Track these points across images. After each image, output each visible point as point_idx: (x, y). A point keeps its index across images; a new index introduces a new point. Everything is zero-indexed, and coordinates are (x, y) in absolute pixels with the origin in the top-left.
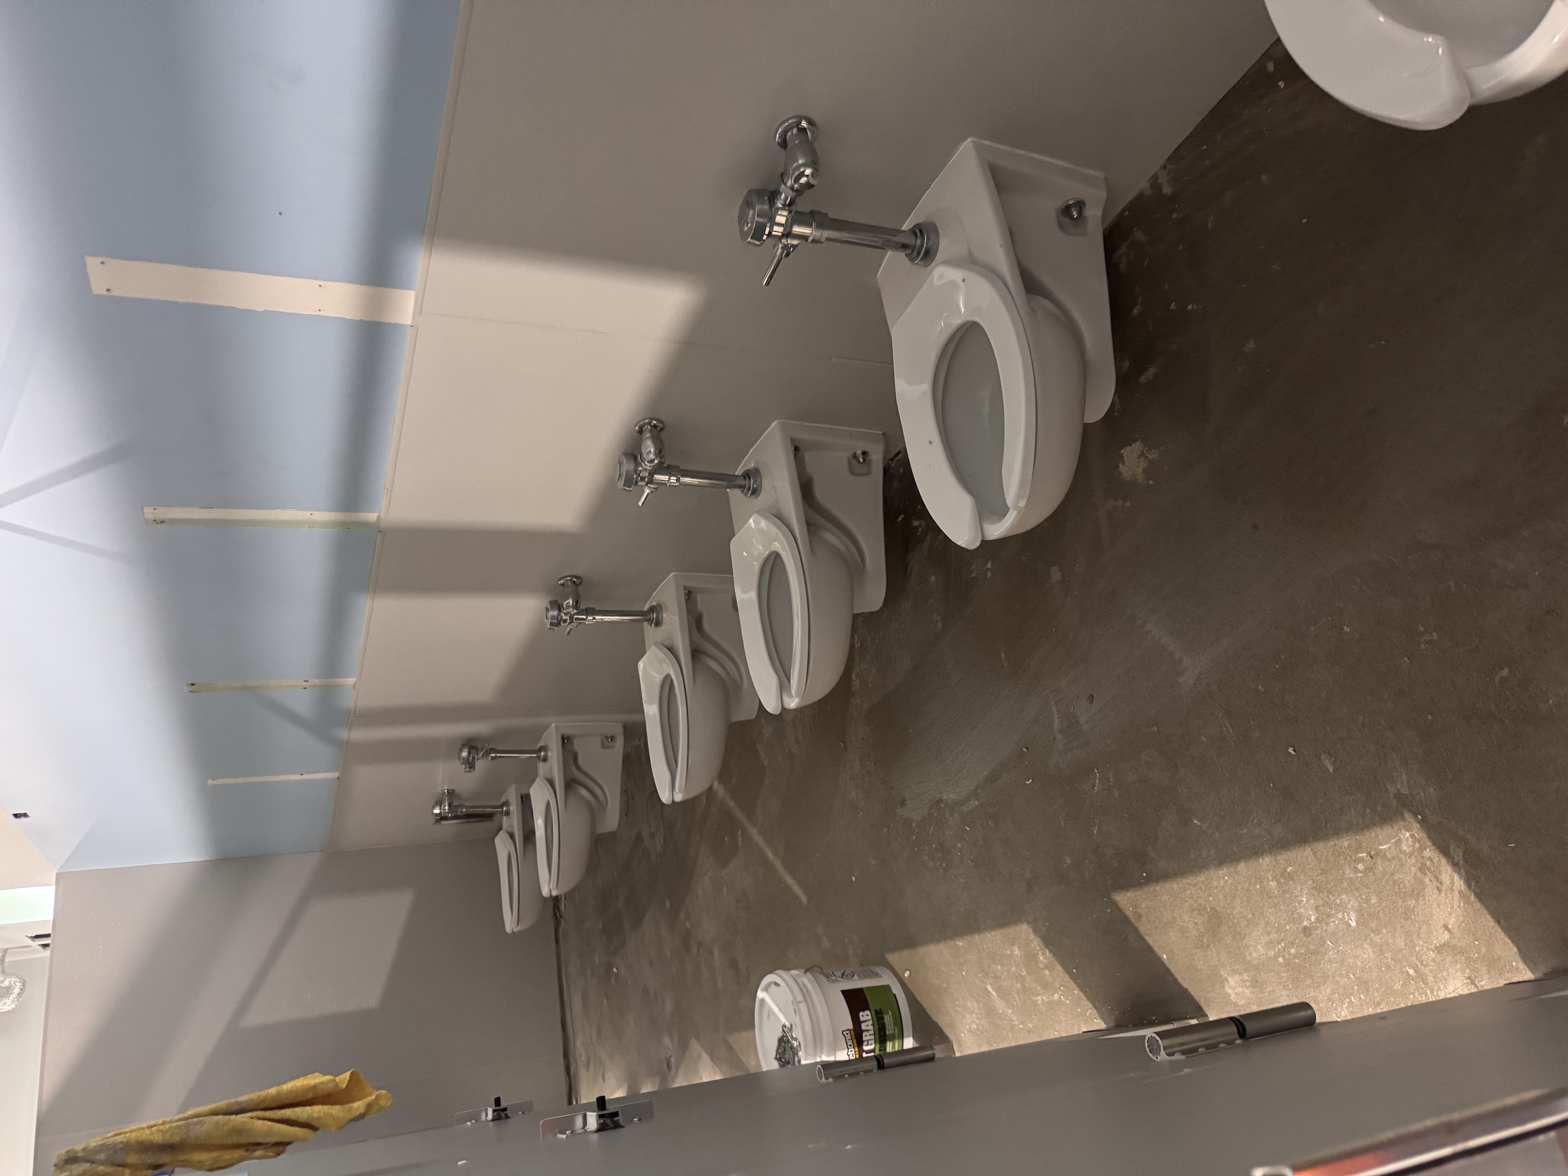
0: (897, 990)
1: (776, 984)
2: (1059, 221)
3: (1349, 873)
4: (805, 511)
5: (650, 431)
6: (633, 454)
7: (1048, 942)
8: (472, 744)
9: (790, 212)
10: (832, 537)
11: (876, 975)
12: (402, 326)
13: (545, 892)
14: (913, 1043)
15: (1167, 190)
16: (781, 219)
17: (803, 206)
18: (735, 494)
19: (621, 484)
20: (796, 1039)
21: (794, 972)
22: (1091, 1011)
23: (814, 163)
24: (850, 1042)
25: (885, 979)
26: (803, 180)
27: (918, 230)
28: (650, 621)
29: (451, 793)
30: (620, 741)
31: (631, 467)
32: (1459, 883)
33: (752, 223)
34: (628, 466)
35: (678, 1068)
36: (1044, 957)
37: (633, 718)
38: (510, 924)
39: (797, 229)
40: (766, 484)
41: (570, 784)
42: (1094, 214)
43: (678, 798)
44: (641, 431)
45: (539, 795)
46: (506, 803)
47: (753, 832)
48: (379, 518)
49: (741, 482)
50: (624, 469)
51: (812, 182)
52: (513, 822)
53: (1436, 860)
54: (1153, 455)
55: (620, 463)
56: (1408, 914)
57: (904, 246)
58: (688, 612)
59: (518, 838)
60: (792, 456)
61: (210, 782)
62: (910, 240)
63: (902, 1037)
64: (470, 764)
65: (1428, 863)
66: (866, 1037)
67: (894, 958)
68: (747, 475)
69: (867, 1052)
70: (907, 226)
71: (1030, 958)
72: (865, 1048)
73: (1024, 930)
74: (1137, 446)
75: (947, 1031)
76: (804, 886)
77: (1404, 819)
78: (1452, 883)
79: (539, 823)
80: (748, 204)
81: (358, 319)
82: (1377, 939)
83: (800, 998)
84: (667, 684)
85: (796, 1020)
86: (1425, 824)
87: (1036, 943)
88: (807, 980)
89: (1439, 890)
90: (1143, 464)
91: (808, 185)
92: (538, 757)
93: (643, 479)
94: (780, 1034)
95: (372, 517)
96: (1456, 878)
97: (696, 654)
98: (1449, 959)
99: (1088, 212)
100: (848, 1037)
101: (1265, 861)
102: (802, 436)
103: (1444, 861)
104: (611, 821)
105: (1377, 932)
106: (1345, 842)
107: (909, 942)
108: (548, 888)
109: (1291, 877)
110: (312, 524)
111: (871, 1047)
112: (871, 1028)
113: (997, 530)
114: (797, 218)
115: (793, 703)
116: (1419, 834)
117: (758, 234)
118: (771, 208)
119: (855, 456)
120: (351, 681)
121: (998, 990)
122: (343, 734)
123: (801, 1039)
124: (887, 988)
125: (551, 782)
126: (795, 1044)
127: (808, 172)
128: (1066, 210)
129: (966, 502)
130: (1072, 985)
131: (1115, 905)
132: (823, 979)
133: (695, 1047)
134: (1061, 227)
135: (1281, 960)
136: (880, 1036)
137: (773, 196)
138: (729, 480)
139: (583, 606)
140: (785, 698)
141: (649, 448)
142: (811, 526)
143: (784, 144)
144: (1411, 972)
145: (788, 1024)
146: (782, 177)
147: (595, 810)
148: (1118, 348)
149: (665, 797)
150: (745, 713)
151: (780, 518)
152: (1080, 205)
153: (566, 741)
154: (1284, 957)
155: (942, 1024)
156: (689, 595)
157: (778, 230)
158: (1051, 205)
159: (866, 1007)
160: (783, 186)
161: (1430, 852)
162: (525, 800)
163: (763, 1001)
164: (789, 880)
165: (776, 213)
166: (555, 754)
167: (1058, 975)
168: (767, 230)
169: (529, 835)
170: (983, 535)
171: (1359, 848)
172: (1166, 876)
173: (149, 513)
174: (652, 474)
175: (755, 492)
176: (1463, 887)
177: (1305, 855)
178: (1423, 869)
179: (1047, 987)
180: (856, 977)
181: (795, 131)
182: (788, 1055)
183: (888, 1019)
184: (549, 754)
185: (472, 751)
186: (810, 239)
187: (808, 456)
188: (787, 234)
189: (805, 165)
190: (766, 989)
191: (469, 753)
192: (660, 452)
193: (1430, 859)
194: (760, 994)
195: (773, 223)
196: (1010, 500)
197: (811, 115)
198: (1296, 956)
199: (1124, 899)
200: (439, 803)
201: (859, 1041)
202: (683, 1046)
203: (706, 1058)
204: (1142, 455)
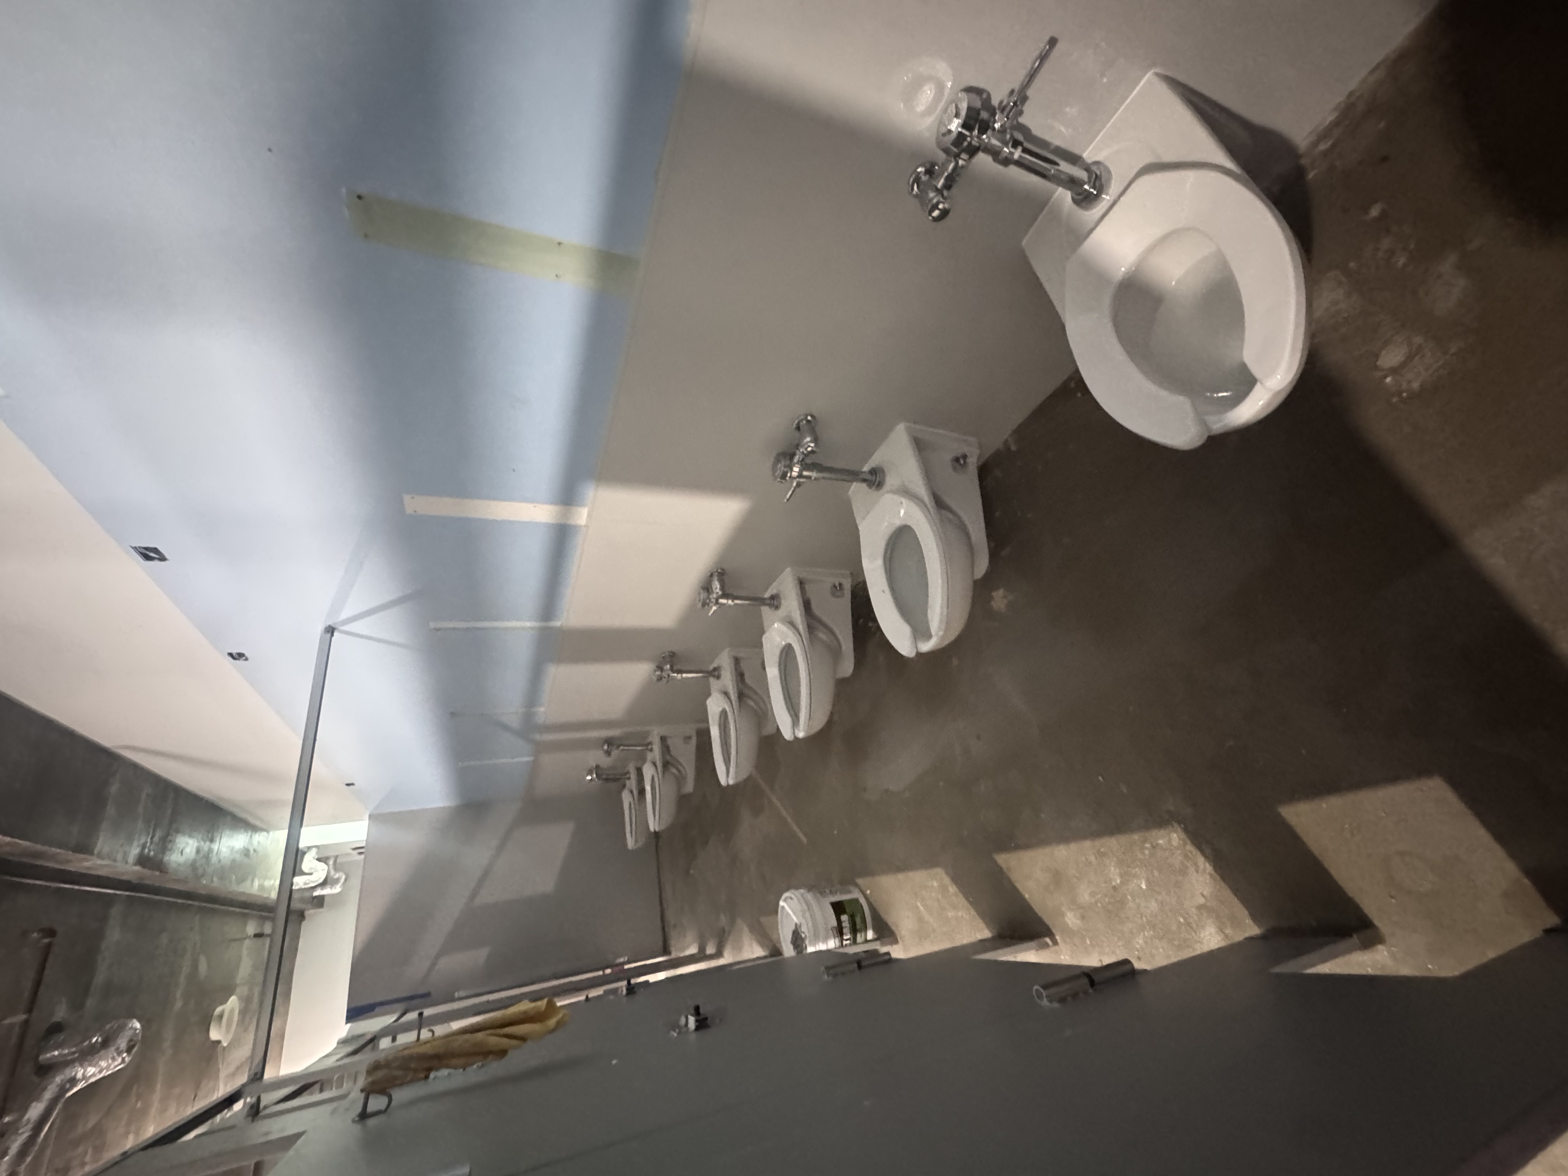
0: (863, 901)
1: (791, 898)
2: (952, 465)
3: (1140, 856)
4: (807, 619)
5: (717, 576)
6: (707, 588)
7: (955, 880)
8: (609, 742)
9: (801, 465)
10: (822, 636)
11: (850, 892)
12: (580, 526)
13: (652, 829)
14: (873, 934)
15: (1013, 448)
16: (796, 469)
17: (809, 461)
18: (765, 610)
19: (700, 605)
20: (804, 933)
21: (802, 891)
22: (982, 925)
23: (815, 440)
24: (836, 935)
25: (856, 894)
26: (809, 449)
27: (874, 471)
28: (714, 676)
29: (597, 767)
30: (694, 741)
31: (706, 594)
32: (1209, 868)
33: (780, 471)
34: (703, 595)
35: (729, 934)
36: (952, 889)
37: (702, 726)
38: (630, 843)
39: (805, 473)
40: (784, 603)
41: (666, 765)
42: (973, 462)
43: (731, 782)
44: (712, 575)
45: (648, 772)
46: (628, 772)
47: (775, 800)
48: (562, 624)
49: (768, 602)
50: (702, 597)
51: (814, 449)
52: (632, 783)
53: (1194, 853)
54: (1010, 597)
55: (699, 594)
56: (1178, 885)
57: (864, 480)
58: (736, 669)
59: (635, 792)
60: (798, 587)
61: (460, 764)
62: (869, 477)
63: (866, 929)
64: (608, 753)
65: (1190, 854)
66: (845, 931)
67: (860, 881)
68: (773, 597)
69: (846, 940)
70: (866, 468)
71: (943, 889)
72: (845, 937)
73: (939, 871)
74: (1001, 592)
75: (894, 928)
76: (805, 835)
77: (1173, 826)
78: (1205, 866)
79: (648, 788)
80: (777, 460)
81: (556, 523)
82: (1159, 898)
83: (805, 907)
84: (724, 713)
85: (803, 921)
86: (1186, 830)
87: (947, 880)
88: (809, 896)
89: (1197, 872)
90: (1005, 601)
91: (812, 452)
92: (647, 749)
93: (712, 602)
94: (793, 928)
95: (558, 624)
96: (1207, 865)
97: (741, 696)
98: (1205, 915)
99: (969, 460)
100: (835, 932)
101: (1087, 844)
102: (804, 575)
103: (1199, 853)
104: (689, 787)
105: (1159, 893)
106: (1136, 837)
107: (868, 872)
108: (653, 826)
109: (1103, 855)
110: (523, 628)
111: (848, 937)
112: (848, 925)
113: (926, 647)
114: (805, 466)
115: (801, 735)
116: (1183, 835)
117: (784, 476)
118: (791, 463)
119: (835, 586)
120: (542, 709)
121: (926, 906)
122: (538, 737)
123: (806, 931)
124: (856, 901)
125: (654, 764)
126: (803, 936)
127: (812, 445)
128: (957, 460)
129: (906, 629)
130: (970, 907)
131: (995, 862)
132: (819, 895)
133: (739, 921)
134: (955, 469)
135: (1099, 905)
136: (853, 930)
137: (792, 456)
138: (762, 601)
139: (675, 668)
140: (796, 731)
141: (716, 585)
142: (810, 628)
143: (798, 428)
144: (1182, 920)
145: (798, 923)
146: (797, 446)
147: (680, 780)
148: (989, 536)
149: (723, 781)
150: (769, 730)
151: (792, 624)
152: (965, 457)
153: (663, 739)
154: (1101, 903)
155: (890, 923)
156: (737, 661)
157: (795, 474)
158: (948, 457)
159: (844, 912)
160: (798, 451)
161: (1190, 847)
162: (639, 772)
163: (783, 907)
164: (795, 828)
165: (794, 465)
166: (657, 748)
167: (961, 900)
168: (789, 475)
169: (642, 792)
170: (917, 650)
171: (1145, 841)
172: (1027, 846)
173: (432, 625)
174: (717, 600)
175: (777, 607)
176: (1213, 872)
177: (1112, 843)
178: (1186, 856)
179: (955, 907)
180: (838, 893)
181: (804, 422)
182: (799, 942)
183: (858, 920)
184: (654, 747)
185: (610, 746)
186: (813, 478)
187: (807, 587)
188: (800, 476)
189: (811, 442)
190: (785, 900)
191: (608, 747)
192: (722, 588)
193: (1191, 852)
194: (782, 903)
195: (792, 470)
196: (933, 632)
197: (815, 414)
198: (1110, 903)
199: (1002, 859)
200: (590, 773)
201: (840, 932)
202: (733, 921)
203: (746, 930)
204: (1005, 597)
